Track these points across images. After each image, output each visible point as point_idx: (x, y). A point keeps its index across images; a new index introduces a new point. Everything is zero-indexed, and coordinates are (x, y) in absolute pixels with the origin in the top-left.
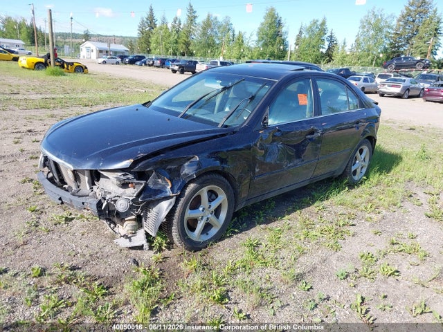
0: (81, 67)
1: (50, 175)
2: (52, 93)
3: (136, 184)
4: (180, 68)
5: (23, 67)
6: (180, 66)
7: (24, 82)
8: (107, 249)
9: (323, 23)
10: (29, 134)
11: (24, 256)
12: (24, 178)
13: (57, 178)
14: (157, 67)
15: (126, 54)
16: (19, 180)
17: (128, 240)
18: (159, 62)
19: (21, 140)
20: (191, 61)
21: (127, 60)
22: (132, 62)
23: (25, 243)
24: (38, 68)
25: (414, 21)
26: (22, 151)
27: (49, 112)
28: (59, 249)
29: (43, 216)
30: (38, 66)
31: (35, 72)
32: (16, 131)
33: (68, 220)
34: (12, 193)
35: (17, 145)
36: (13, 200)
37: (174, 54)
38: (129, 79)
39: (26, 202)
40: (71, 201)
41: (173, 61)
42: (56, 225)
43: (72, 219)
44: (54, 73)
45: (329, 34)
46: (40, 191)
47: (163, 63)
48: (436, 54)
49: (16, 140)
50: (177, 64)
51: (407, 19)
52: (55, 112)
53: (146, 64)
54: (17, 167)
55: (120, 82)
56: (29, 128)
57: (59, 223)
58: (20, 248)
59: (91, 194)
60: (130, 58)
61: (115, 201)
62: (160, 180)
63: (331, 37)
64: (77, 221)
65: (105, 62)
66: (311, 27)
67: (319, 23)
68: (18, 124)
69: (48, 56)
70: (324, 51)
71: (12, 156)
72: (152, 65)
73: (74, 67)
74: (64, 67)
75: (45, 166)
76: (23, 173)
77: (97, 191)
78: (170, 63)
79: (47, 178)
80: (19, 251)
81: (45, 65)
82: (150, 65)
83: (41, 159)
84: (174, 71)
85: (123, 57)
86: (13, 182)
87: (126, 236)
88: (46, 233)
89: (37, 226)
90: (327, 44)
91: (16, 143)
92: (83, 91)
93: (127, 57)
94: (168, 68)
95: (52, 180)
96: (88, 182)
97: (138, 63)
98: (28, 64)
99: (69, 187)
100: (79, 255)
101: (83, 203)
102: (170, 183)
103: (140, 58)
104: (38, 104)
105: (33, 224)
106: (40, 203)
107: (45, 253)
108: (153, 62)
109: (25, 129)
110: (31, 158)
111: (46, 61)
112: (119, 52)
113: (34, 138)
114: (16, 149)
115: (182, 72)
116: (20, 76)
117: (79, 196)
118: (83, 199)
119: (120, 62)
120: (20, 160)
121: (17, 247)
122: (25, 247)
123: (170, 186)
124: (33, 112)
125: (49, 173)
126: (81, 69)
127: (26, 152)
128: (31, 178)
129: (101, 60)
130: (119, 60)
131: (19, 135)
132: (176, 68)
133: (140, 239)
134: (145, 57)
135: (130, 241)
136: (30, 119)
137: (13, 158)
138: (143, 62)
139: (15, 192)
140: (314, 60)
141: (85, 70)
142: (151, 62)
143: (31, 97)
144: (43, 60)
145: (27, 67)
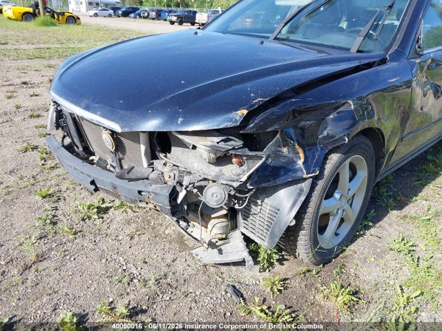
0: (73, 17)
1: (68, 141)
2: (45, 43)
3: (249, 158)
4: (178, 19)
5: (9, 18)
6: (179, 17)
7: (12, 33)
8: (179, 266)
10: (25, 86)
11: (40, 287)
12: (25, 145)
13: (79, 144)
14: (153, 19)
15: (118, 6)
16: (19, 147)
17: (216, 251)
18: (154, 13)
19: (15, 94)
20: (190, 11)
21: (120, 12)
22: (126, 14)
23: (41, 258)
24: (26, 19)
26: (18, 107)
27: (45, 62)
28: (99, 267)
29: (61, 203)
30: (26, 16)
31: (24, 24)
32: (8, 83)
33: (102, 211)
34: (10, 167)
35: (11, 100)
36: (11, 180)
37: (169, 6)
38: (127, 30)
39: (32, 181)
40: (115, 188)
41: (170, 12)
42: (83, 220)
43: (107, 209)
44: (45, 24)
46: (50, 163)
47: (159, 15)
49: (9, 94)
50: (176, 14)
52: (52, 62)
53: (140, 17)
54: (14, 129)
55: (118, 32)
56: (24, 80)
57: (89, 218)
58: (33, 269)
59: (153, 175)
60: (123, 9)
61: (201, 189)
62: (285, 150)
64: (117, 212)
65: (96, 15)
68: (10, 75)
69: (37, 6)
71: (6, 114)
72: (147, 17)
73: (65, 17)
74: (54, 18)
75: (58, 126)
76: (22, 137)
77: (166, 170)
78: (167, 14)
79: (63, 146)
80: (31, 275)
81: (34, 15)
82: (145, 18)
83: (52, 115)
84: (172, 23)
85: (115, 9)
86: (10, 150)
87: (212, 245)
88: (71, 237)
89: (55, 224)
91: (10, 98)
92: (81, 41)
93: (119, 9)
94: (166, 20)
95: (70, 148)
96: (146, 154)
97: (132, 15)
98: (14, 14)
99: (100, 159)
100: (135, 281)
101: (140, 192)
102: (302, 155)
103: (134, 10)
104: (31, 54)
105: (48, 221)
106: (53, 182)
107: (77, 278)
108: (148, 14)
109: (18, 81)
110: (31, 116)
111: (34, 11)
112: (110, 4)
113: (31, 91)
114: (10, 105)
115: (181, 23)
116: (7, 27)
117: (130, 180)
118: (139, 186)
119: (113, 14)
120: (17, 119)
121: (27, 268)
122: (41, 266)
123: (302, 160)
124: (26, 63)
125: (64, 137)
126: (73, 20)
127: (22, 109)
128: (36, 144)
129: (92, 12)
130: (111, 12)
131: (12, 88)
132: (174, 19)
133: (236, 248)
134: (138, 9)
135: (220, 252)
136: (24, 70)
137: (7, 117)
138: (137, 14)
139: (13, 166)
141: (78, 21)
142: (146, 14)
143: (22, 47)
144: (31, 10)
145: (14, 18)
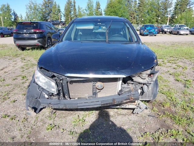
9: (8, 7)
25: (48, 6)
45: (13, 12)
48: (61, 20)
51: (46, 5)
63: (14, 13)
66: (2, 8)
67: (6, 6)
70: (13, 20)
90: (13, 16)
118: (126, 94)
140: (9, 25)
